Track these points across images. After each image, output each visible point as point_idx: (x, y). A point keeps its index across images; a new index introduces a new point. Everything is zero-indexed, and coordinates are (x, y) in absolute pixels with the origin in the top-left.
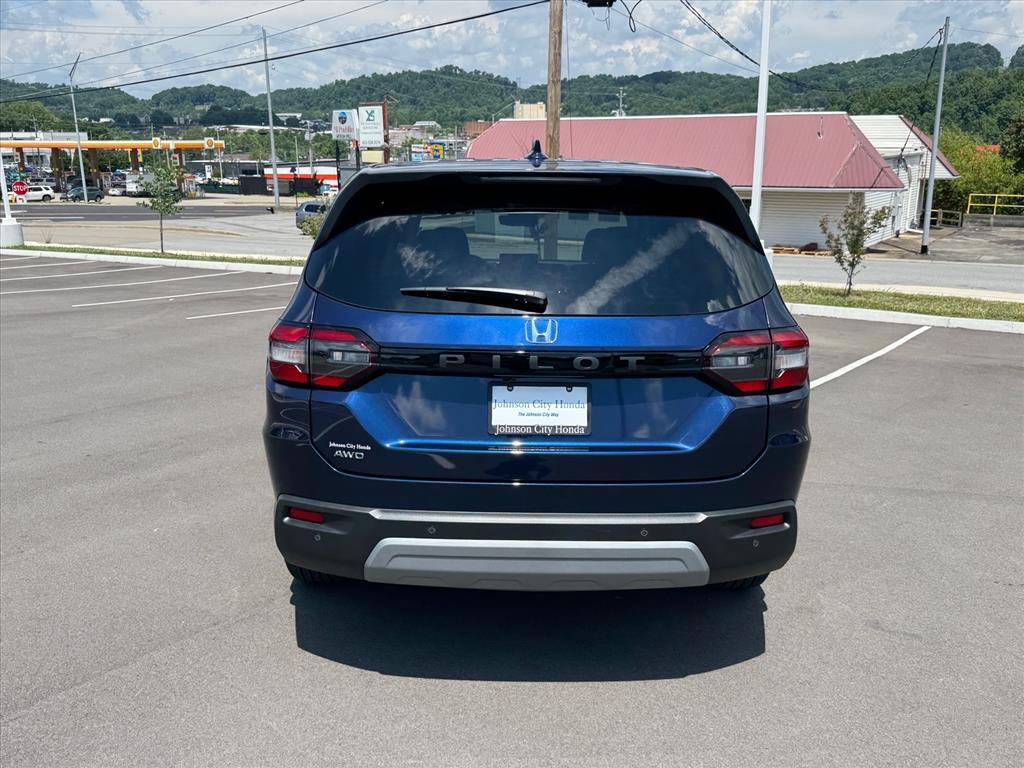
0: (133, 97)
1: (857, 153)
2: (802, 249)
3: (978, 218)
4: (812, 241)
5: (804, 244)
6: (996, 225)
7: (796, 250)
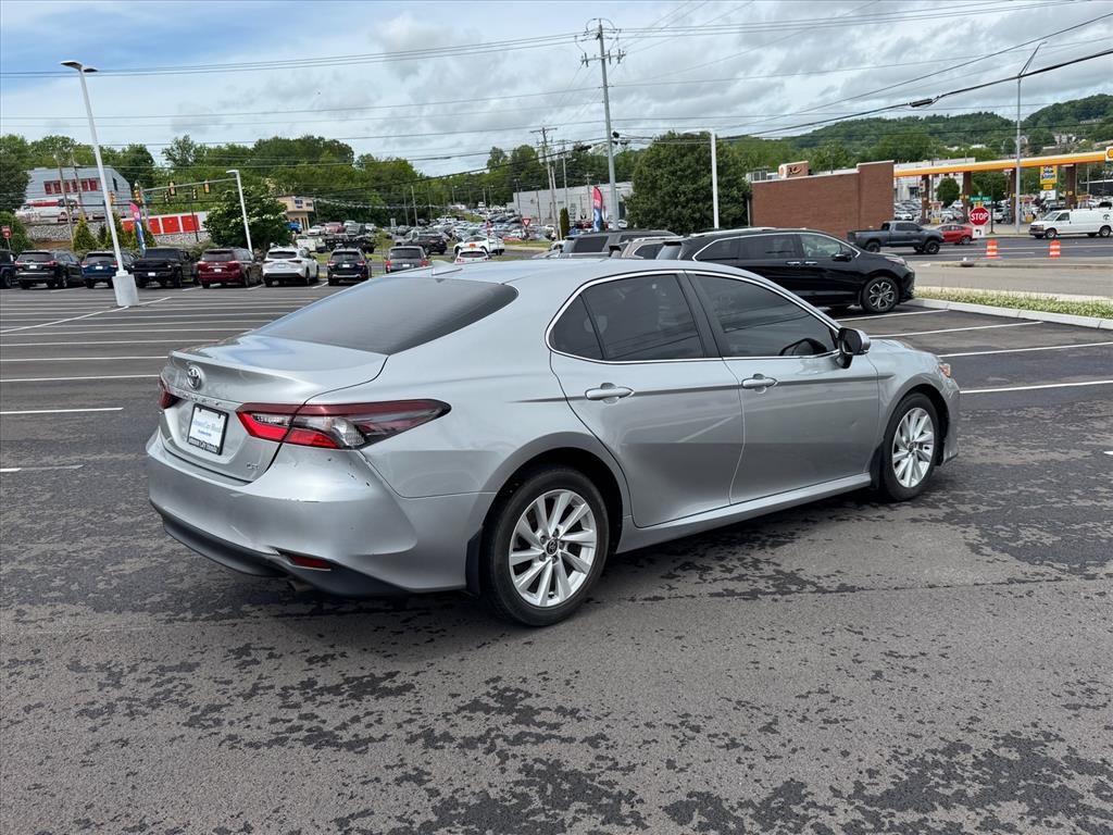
0: (1007, 120)
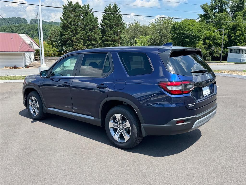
1: (23, 43)
2: (13, 68)
3: (47, 58)
4: (15, 65)
5: (13, 66)
6: (51, 59)
7: (12, 68)
